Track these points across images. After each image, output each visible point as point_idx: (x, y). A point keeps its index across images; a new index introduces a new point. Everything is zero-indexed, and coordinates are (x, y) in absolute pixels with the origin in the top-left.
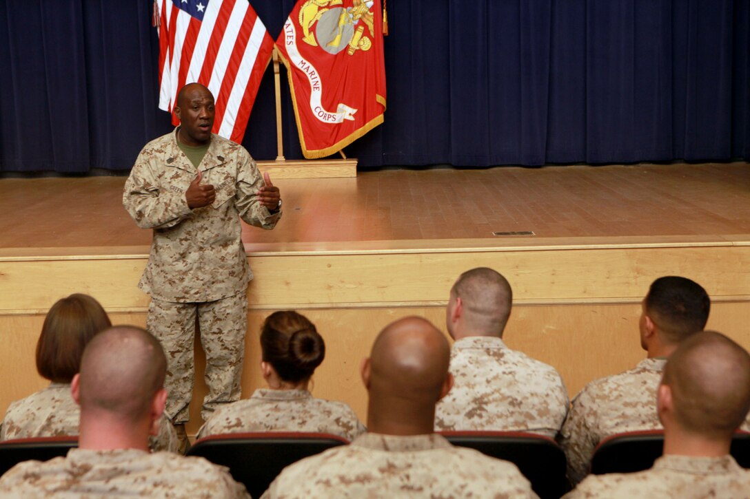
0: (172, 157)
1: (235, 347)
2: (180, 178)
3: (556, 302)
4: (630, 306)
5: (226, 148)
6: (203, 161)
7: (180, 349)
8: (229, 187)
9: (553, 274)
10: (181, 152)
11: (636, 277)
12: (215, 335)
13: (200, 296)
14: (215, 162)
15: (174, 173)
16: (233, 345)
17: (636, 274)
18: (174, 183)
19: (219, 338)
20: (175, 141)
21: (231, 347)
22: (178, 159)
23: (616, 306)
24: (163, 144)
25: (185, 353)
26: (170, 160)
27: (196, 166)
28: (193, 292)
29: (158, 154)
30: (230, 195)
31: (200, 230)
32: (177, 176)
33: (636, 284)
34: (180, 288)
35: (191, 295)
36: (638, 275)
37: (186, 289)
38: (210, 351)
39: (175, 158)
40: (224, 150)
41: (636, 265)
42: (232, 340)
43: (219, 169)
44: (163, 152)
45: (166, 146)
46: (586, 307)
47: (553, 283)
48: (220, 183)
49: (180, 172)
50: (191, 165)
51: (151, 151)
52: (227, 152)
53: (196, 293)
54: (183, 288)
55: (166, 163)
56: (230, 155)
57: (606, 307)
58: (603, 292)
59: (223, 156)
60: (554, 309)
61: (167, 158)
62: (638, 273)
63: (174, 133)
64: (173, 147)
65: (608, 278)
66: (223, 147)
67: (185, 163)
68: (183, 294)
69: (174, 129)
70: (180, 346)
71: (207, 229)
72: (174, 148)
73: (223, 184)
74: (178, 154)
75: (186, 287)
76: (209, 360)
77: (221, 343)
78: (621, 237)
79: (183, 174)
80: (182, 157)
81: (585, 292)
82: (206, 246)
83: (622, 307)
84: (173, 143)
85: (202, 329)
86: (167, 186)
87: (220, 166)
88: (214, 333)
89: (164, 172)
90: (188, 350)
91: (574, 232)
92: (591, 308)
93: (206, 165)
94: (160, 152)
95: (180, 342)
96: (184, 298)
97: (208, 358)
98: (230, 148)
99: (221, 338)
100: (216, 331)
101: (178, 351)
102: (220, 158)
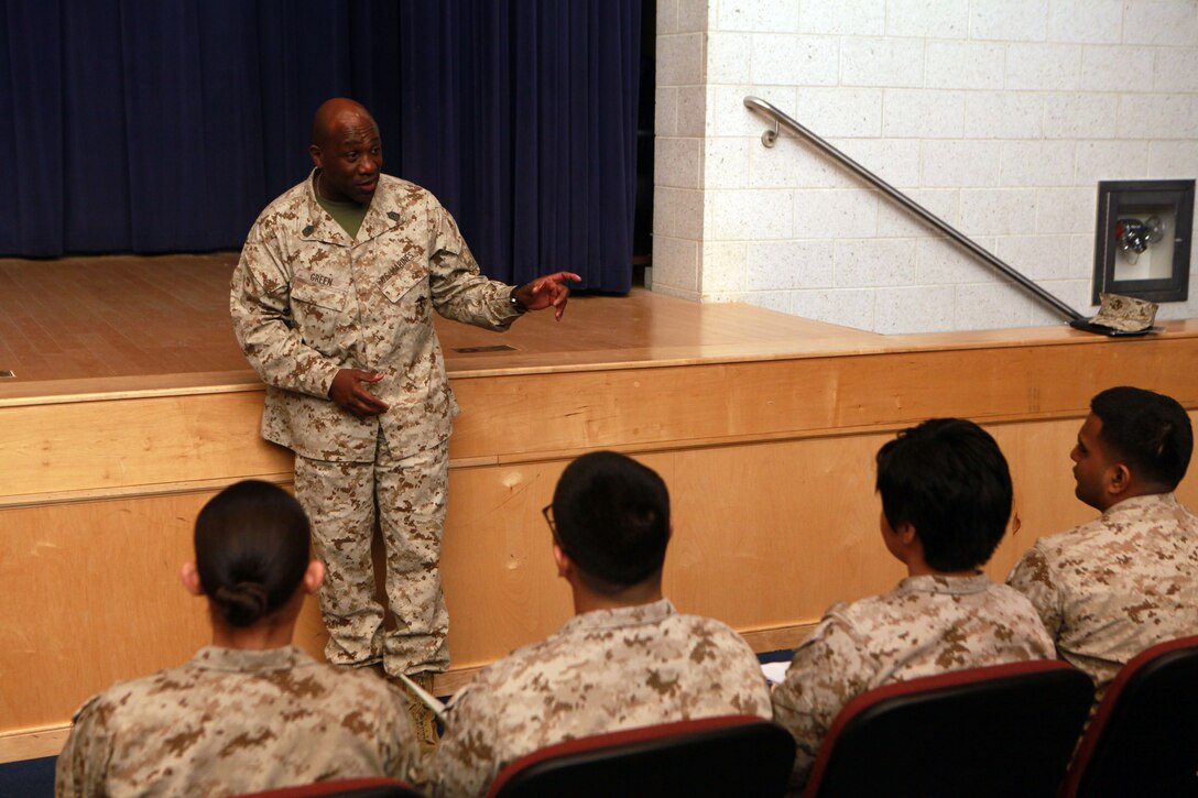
0: (310, 224)
1: (433, 533)
2: (326, 260)
3: (54, 498)
4: (189, 496)
5: (402, 196)
6: (364, 223)
7: (351, 536)
8: (414, 263)
9: (45, 449)
10: (324, 213)
11: (197, 446)
12: (401, 513)
13: (364, 453)
14: (385, 224)
15: (314, 252)
16: (431, 530)
17: (197, 440)
18: (317, 269)
19: (407, 518)
20: (313, 195)
21: (426, 533)
22: (321, 227)
23: (165, 499)
24: (293, 203)
25: (359, 544)
26: (308, 231)
27: (353, 234)
28: (352, 444)
29: (286, 222)
30: (417, 277)
31: (371, 342)
32: (320, 256)
33: (199, 457)
34: (332, 436)
35: (349, 450)
36: (201, 442)
37: (342, 438)
38: (393, 542)
39: (316, 224)
40: (399, 200)
41: (196, 424)
42: (430, 522)
43: (392, 235)
44: (294, 216)
45: (298, 204)
46: (110, 503)
47: (47, 464)
48: (397, 259)
49: (325, 248)
50: (344, 234)
51: (275, 218)
52: (404, 204)
53: (358, 447)
54: (337, 437)
55: (302, 237)
56: (411, 208)
57: (147, 501)
58: (138, 475)
59: (397, 210)
60: (52, 511)
61: (304, 227)
62: (201, 439)
63: (310, 182)
64: (309, 206)
65: (148, 450)
66: (398, 195)
67: (333, 233)
68: (337, 447)
69: (309, 174)
70: (351, 531)
71: (382, 338)
72: (312, 208)
73: (402, 259)
74: (320, 218)
75: (342, 434)
76: (391, 559)
77: (410, 528)
78: (170, 376)
79: (330, 251)
80: (327, 223)
81: (107, 477)
82: (381, 367)
83: (175, 499)
84: (310, 199)
85: (381, 503)
86: (306, 276)
87: (395, 229)
88: (399, 509)
89: (298, 252)
90: (363, 537)
91: (89, 369)
92: (121, 504)
93: (369, 230)
94: (290, 216)
95: (351, 525)
96: (337, 453)
97: (390, 554)
98: (409, 196)
99: (410, 519)
100: (403, 505)
101: (348, 540)
102: (392, 215)
